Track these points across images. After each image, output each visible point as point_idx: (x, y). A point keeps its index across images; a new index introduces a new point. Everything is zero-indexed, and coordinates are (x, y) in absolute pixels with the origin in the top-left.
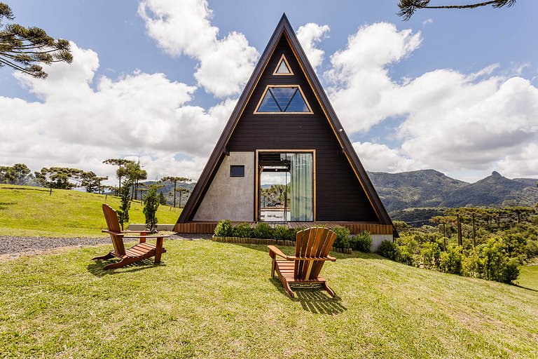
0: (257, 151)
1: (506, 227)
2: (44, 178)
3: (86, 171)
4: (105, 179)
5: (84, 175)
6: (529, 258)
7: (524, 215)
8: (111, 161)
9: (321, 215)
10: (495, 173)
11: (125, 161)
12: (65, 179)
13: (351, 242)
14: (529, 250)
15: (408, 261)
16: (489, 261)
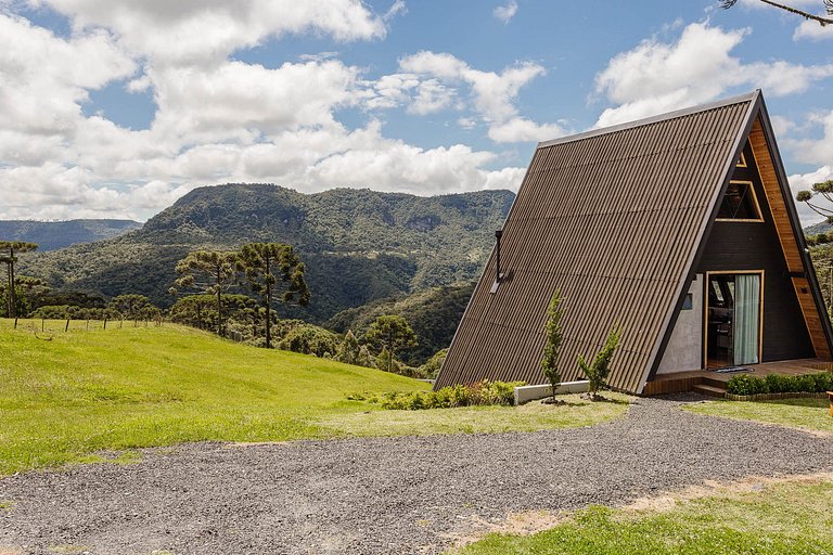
0: (708, 273)
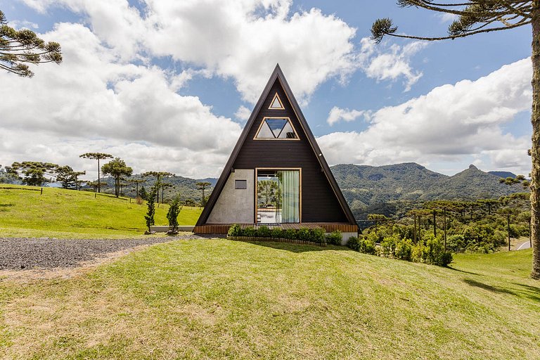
0: (256, 169)
1: (478, 218)
2: (16, 173)
3: (61, 166)
4: (82, 174)
5: (60, 170)
6: (495, 246)
7: (494, 207)
8: (89, 155)
9: (306, 218)
10: (472, 166)
11: (104, 155)
12: (40, 174)
13: (328, 238)
14: (496, 240)
15: (371, 251)
16: (431, 250)
